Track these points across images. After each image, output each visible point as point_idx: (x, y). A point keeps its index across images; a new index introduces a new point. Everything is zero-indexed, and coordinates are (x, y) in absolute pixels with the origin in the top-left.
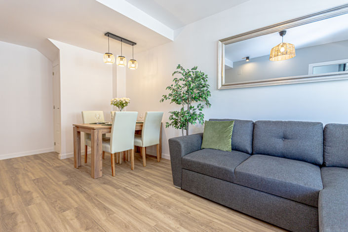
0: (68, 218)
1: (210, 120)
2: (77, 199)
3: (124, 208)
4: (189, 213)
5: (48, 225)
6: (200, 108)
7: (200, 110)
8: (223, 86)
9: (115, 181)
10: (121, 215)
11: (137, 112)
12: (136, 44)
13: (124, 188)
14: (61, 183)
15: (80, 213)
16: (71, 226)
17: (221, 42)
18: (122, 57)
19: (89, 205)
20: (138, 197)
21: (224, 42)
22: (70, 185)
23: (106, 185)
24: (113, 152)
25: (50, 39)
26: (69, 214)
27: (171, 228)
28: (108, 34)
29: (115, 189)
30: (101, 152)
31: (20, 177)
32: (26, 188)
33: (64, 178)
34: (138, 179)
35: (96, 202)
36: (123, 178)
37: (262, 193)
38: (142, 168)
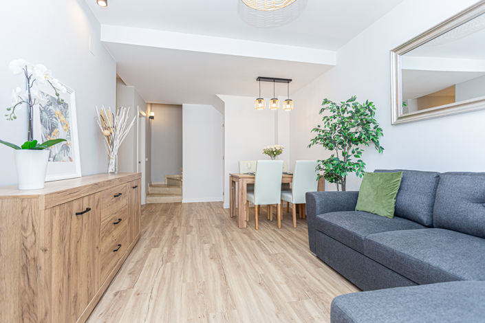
0: (205, 248)
1: (376, 171)
2: (217, 239)
3: (246, 255)
4: (305, 278)
5: (192, 248)
6: (356, 154)
7: (356, 156)
8: (399, 118)
9: (254, 234)
10: (240, 258)
11: (282, 161)
12: (291, 80)
13: (259, 241)
14: (213, 225)
15: (214, 248)
16: (204, 253)
17: (395, 52)
18: (274, 100)
19: (223, 244)
20: (265, 251)
21: (399, 52)
22: (219, 228)
23: (244, 235)
24: (256, 204)
25: (218, 95)
26: (207, 246)
27: (274, 280)
28: (260, 79)
29: (249, 240)
30: (245, 202)
31: (192, 216)
32: (191, 224)
33: (218, 223)
34: (278, 237)
35: (229, 244)
36: (265, 233)
37: (396, 275)
38: (290, 229)
